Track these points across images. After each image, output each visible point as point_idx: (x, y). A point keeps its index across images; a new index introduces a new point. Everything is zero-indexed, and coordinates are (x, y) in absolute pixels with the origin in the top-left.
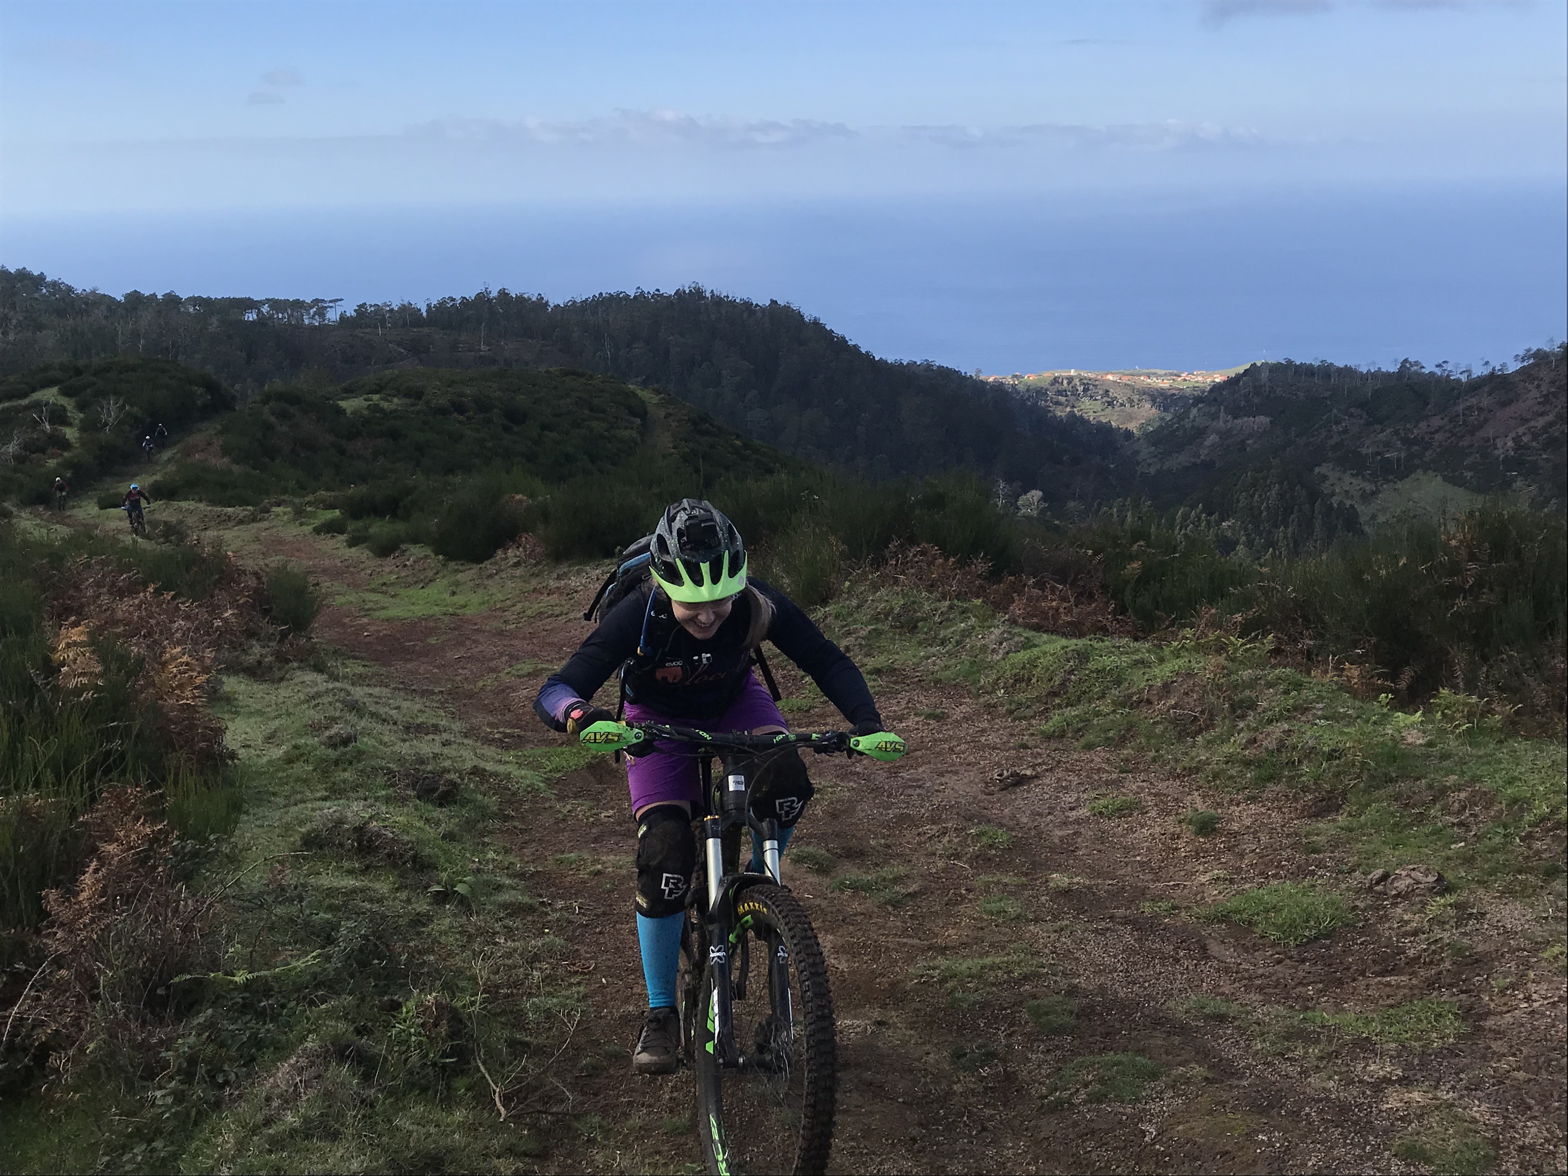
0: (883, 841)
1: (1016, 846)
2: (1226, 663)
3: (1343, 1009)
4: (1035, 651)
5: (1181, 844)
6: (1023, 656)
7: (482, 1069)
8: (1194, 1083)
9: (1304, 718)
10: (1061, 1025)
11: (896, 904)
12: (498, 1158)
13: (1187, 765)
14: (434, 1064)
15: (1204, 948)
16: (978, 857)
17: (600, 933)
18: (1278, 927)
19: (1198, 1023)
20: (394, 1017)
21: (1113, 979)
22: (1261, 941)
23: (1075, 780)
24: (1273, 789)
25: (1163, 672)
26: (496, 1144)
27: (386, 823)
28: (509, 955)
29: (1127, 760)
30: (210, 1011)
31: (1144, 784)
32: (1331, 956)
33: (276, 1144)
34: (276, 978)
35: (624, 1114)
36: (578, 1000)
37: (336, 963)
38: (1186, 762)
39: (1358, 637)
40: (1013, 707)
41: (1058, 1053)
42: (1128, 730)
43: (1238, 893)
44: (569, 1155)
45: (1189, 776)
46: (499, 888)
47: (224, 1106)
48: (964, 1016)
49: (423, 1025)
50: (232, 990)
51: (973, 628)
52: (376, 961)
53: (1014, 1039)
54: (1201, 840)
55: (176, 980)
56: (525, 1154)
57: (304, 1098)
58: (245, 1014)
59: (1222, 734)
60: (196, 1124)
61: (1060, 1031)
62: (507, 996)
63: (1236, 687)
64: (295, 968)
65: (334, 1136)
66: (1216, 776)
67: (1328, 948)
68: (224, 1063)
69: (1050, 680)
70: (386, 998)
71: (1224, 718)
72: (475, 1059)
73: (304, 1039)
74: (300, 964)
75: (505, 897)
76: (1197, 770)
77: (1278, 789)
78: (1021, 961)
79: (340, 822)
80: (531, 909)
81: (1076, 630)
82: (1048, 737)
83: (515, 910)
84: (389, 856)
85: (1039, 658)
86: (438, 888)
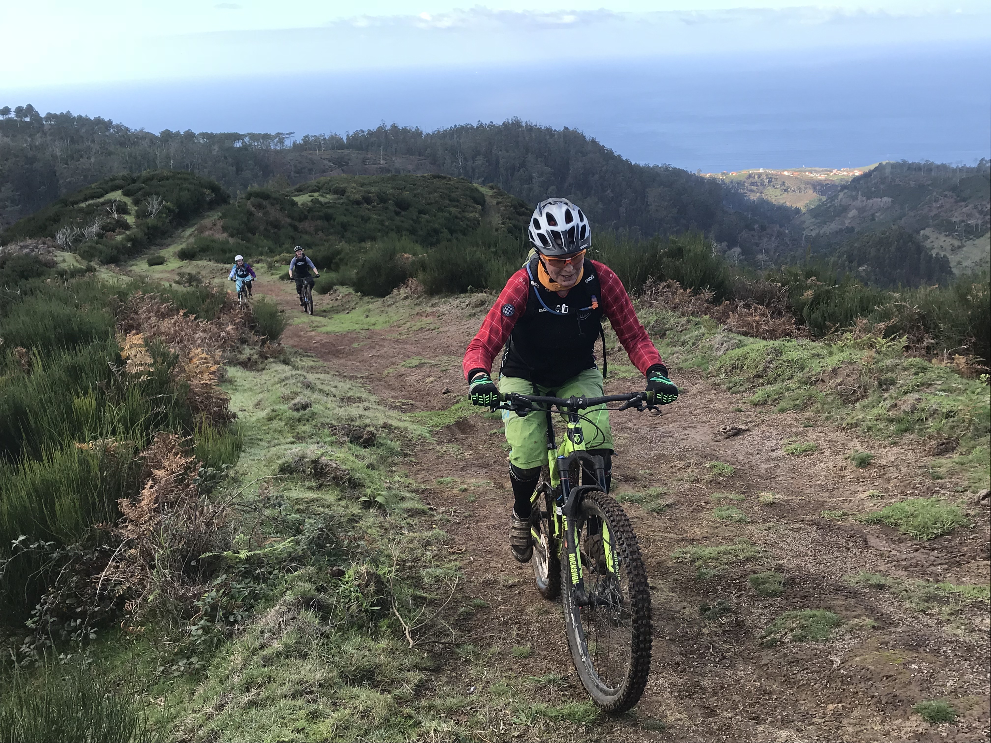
0: (648, 471)
1: (737, 475)
2: (875, 355)
3: (963, 582)
4: (746, 349)
5: (847, 473)
6: (738, 352)
7: (397, 613)
8: (865, 630)
9: (928, 391)
10: (773, 591)
11: (659, 511)
12: (409, 671)
13: (850, 422)
14: (366, 611)
15: (865, 541)
16: (711, 481)
17: (468, 528)
18: (915, 528)
19: (865, 590)
20: (340, 580)
21: (806, 561)
22: (904, 536)
23: (775, 432)
24: (908, 436)
25: (832, 361)
26: (407, 661)
27: (332, 458)
28: (411, 541)
29: (808, 419)
30: (224, 576)
31: (821, 434)
32: (952, 547)
33: (268, 661)
34: (265, 555)
35: (488, 644)
36: (456, 570)
37: (303, 546)
38: (849, 420)
39: (962, 338)
40: (731, 385)
41: (772, 609)
42: (809, 399)
43: (887, 505)
44: (454, 669)
45: (851, 429)
46: (403, 499)
47: (234, 637)
48: (708, 584)
49: (359, 586)
50: (238, 562)
51: (704, 334)
52: (328, 545)
53: (741, 599)
54: (861, 470)
55: (203, 556)
56: (425, 669)
57: (285, 632)
58: (247, 578)
59: (873, 401)
60: (217, 647)
61: (773, 594)
62: (410, 568)
63: (882, 371)
64: (277, 549)
65: (304, 656)
66: (869, 429)
67: (950, 541)
68: (234, 608)
69: (756, 368)
70: (335, 568)
71: (874, 391)
72: (392, 608)
73: (284, 594)
74: (281, 546)
75: (408, 505)
76: (857, 425)
77: (912, 437)
78: (744, 549)
79: (303, 457)
80: (424, 512)
81: (772, 334)
82: (756, 404)
83: (414, 513)
84: (334, 478)
85: (748, 353)
86: (366, 499)
